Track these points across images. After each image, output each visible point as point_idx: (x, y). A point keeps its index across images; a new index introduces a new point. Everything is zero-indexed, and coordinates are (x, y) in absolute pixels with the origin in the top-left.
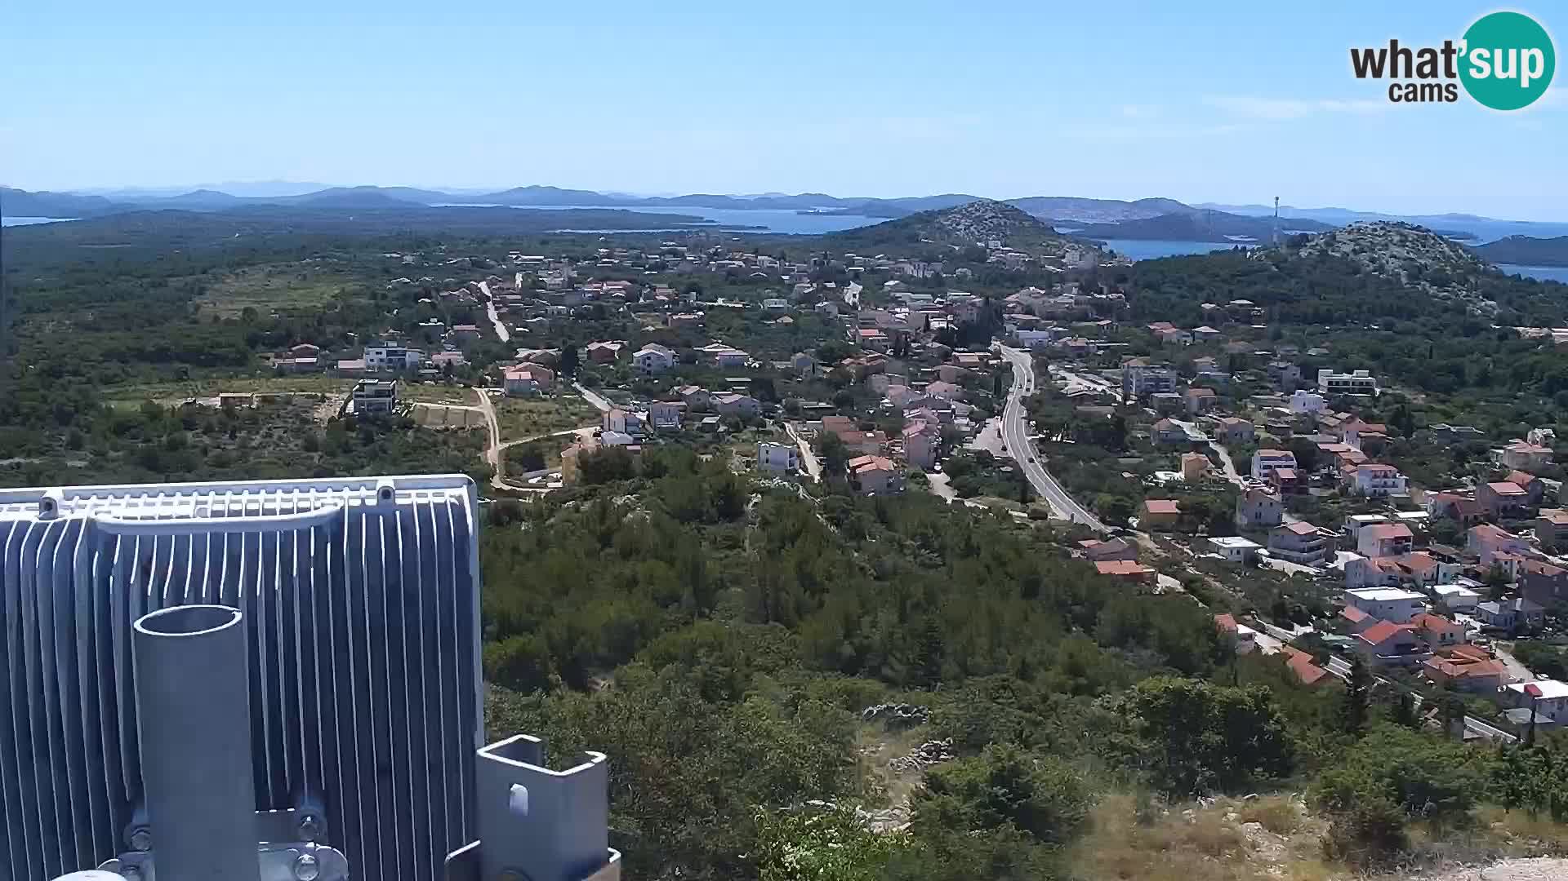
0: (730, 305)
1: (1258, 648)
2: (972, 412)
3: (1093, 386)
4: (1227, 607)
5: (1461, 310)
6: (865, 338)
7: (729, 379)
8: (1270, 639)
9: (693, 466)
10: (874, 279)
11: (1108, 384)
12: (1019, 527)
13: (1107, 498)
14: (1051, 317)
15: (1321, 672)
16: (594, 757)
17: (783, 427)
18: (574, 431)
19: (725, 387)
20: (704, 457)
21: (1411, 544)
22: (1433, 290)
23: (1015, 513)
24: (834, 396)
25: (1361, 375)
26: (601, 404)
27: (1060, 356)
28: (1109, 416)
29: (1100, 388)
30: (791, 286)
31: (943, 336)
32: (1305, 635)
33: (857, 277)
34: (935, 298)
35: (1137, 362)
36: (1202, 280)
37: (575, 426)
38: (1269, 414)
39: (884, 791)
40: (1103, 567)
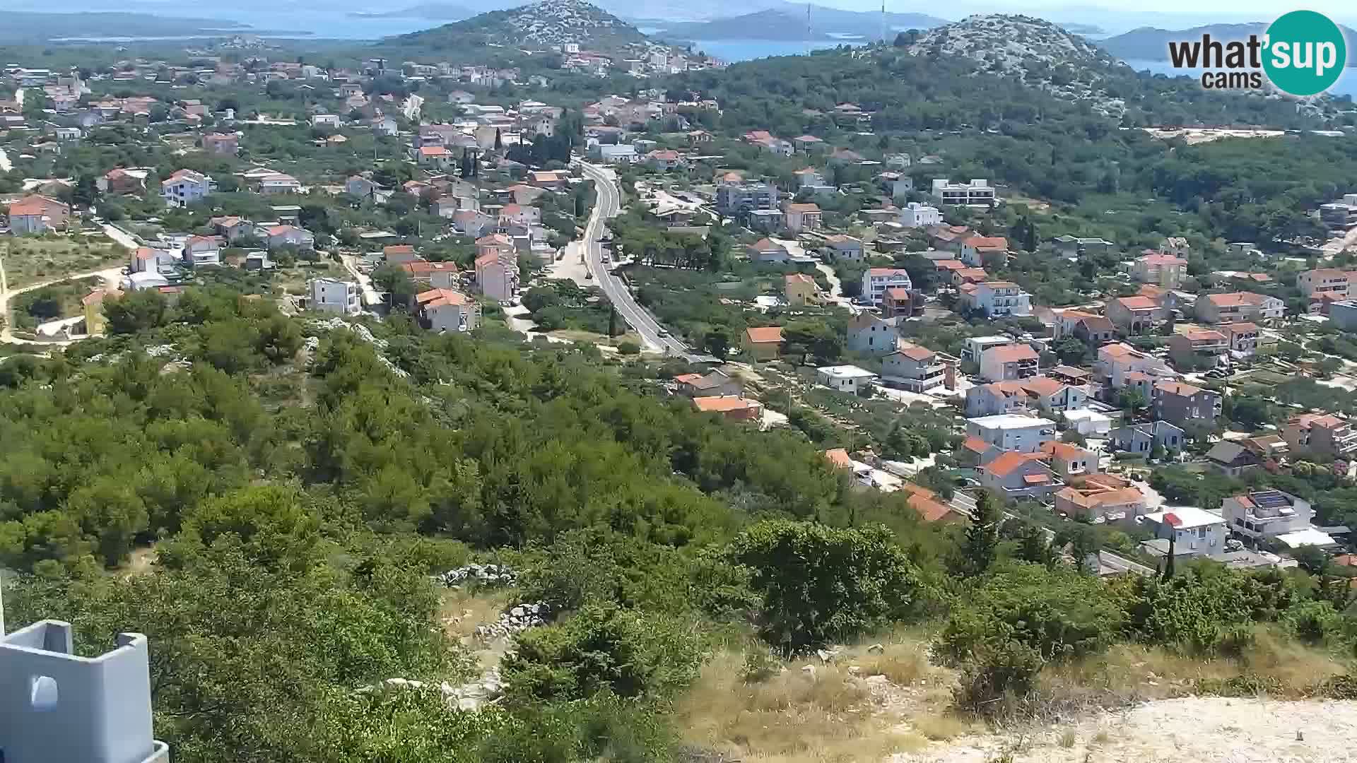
0: (273, 123)
1: (875, 485)
2: (551, 237)
3: (684, 204)
4: (839, 441)
5: (1083, 108)
6: (429, 158)
7: (275, 208)
8: (886, 474)
9: (238, 308)
10: (439, 89)
11: (701, 201)
12: (607, 363)
13: (704, 328)
14: (638, 128)
15: (944, 510)
16: (133, 638)
17: (340, 260)
18: (97, 273)
19: (270, 216)
20: (250, 297)
21: (1037, 366)
22: (1055, 89)
23: (602, 348)
24: (394, 223)
25: (979, 185)
26: (126, 240)
27: (647, 170)
28: (704, 238)
29: (692, 206)
30: (342, 99)
31: (515, 152)
32: (926, 470)
33: (415, 87)
34: (506, 109)
35: (734, 176)
36: (801, 83)
37: (96, 265)
38: (880, 230)
39: (472, 664)
40: (703, 404)
